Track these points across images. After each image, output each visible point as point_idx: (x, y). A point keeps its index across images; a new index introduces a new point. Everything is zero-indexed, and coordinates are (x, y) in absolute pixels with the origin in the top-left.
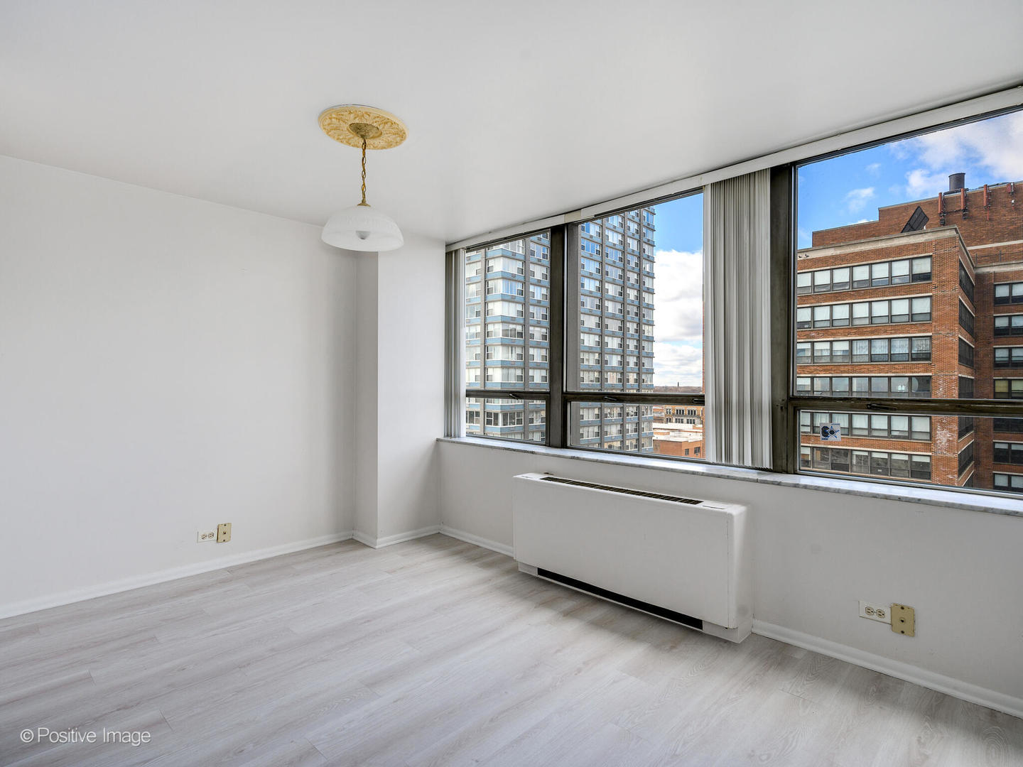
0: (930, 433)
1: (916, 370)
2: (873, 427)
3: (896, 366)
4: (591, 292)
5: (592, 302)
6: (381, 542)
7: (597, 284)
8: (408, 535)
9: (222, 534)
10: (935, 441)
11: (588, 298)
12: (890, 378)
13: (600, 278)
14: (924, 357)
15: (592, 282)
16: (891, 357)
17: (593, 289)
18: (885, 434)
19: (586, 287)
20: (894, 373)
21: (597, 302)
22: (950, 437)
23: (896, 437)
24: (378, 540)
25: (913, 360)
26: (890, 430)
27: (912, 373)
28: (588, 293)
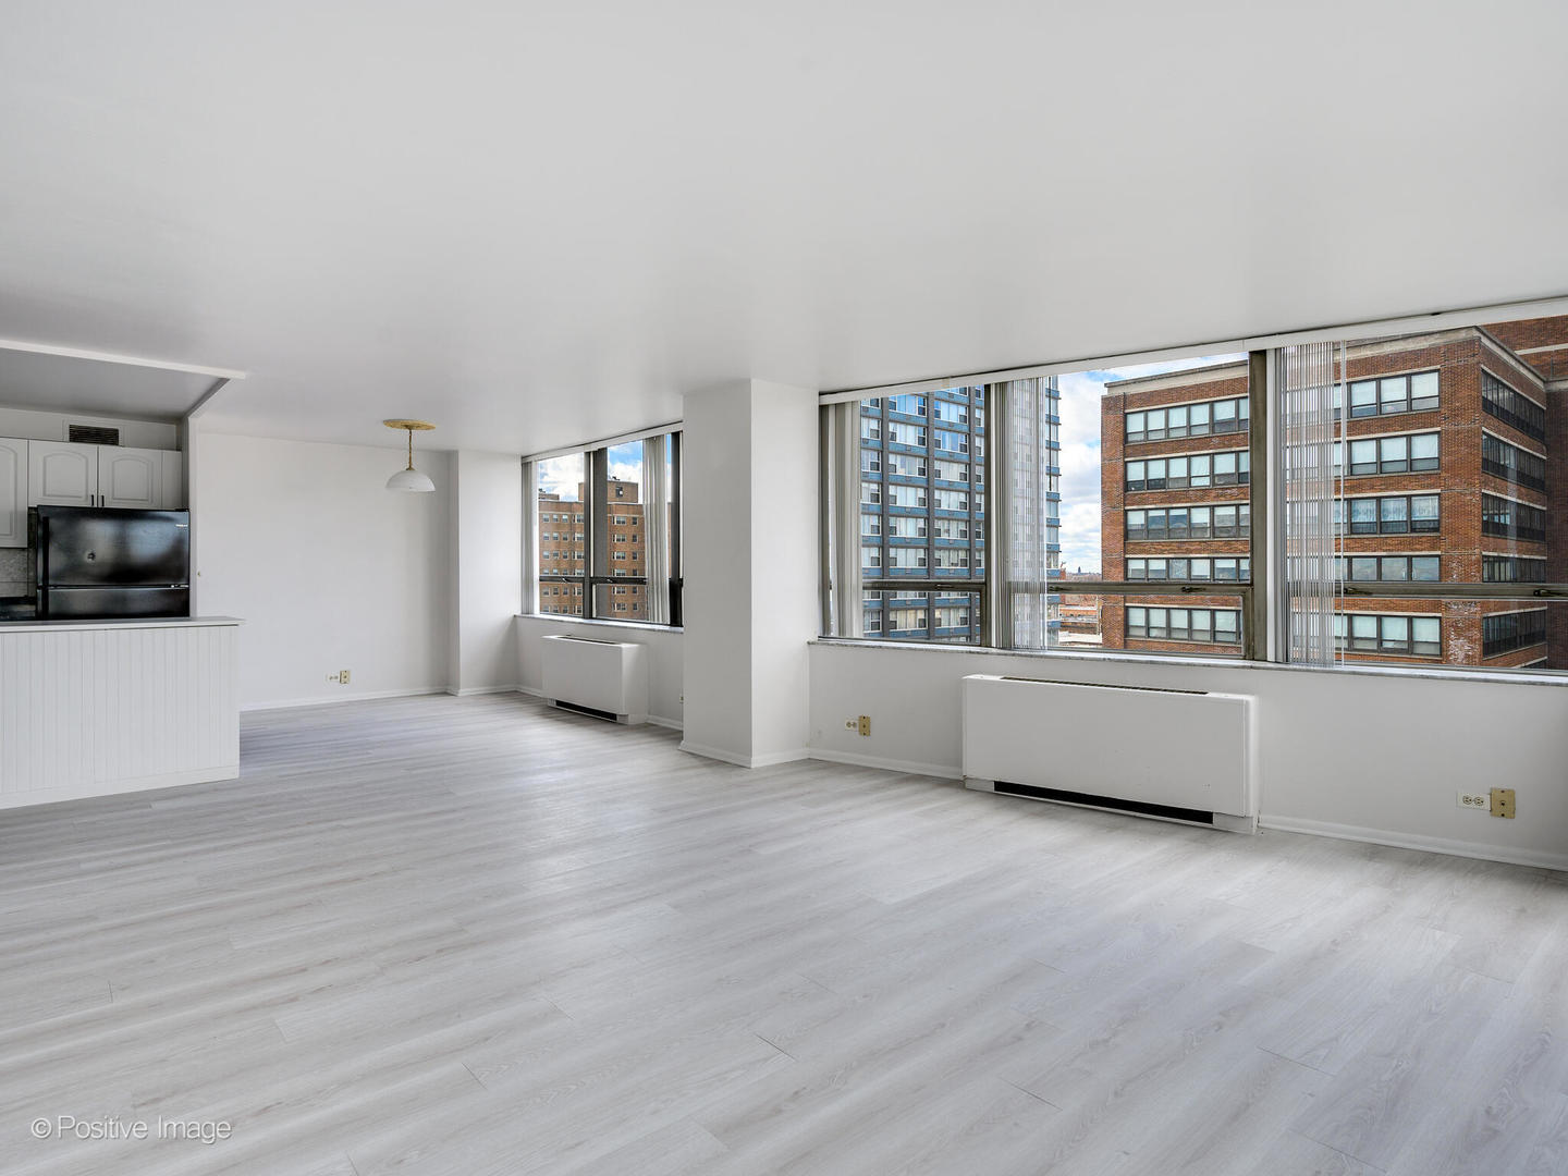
0: (1440, 643)
1: (1418, 546)
2: (1357, 634)
3: (1389, 541)
4: (951, 424)
5: (954, 441)
6: (463, 692)
7: (962, 411)
8: (482, 690)
9: (343, 678)
10: (1448, 656)
11: (947, 434)
12: (1379, 558)
13: (966, 402)
14: (1431, 526)
15: (953, 408)
16: (1381, 526)
17: (954, 419)
18: (1373, 646)
19: (944, 417)
20: (1386, 551)
21: (962, 439)
22: (1469, 651)
23: (1387, 650)
24: (461, 690)
25: (1413, 530)
26: (1380, 639)
27: (1412, 550)
28: (946, 426)
